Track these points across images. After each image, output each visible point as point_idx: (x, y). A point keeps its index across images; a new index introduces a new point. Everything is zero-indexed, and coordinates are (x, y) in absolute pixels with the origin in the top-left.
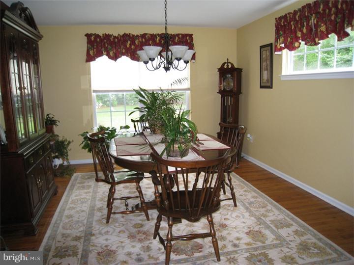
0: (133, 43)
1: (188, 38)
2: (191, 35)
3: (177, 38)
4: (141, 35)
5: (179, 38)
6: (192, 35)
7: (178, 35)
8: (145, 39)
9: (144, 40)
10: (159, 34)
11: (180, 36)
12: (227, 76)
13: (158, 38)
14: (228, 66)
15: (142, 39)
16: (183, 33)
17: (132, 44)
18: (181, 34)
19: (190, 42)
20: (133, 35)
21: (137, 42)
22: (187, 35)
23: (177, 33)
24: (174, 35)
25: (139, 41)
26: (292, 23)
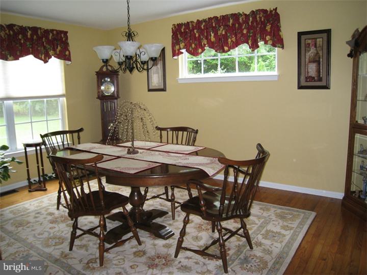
1: (62, 35)
3: (51, 34)
4: (6, 25)
5: (53, 34)
6: (67, 32)
7: (52, 31)
8: (13, 31)
9: (11, 32)
10: (29, 27)
11: (55, 32)
12: (106, 79)
13: (29, 33)
14: (107, 69)
15: (9, 31)
16: (58, 29)
18: (56, 30)
19: (65, 40)
21: (2, 34)
22: (61, 32)
23: (52, 29)
24: (47, 30)
25: (6, 33)
26: (195, 31)
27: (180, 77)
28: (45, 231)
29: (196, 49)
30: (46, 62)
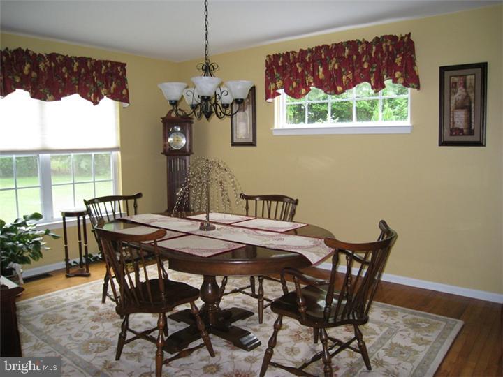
0: (35, 67)
1: (119, 69)
2: (123, 65)
3: (104, 67)
4: (47, 55)
5: (107, 67)
6: (125, 65)
7: (106, 62)
8: (55, 62)
9: (53, 64)
10: (76, 57)
11: (109, 64)
12: (175, 128)
13: (76, 65)
14: (177, 114)
15: (50, 63)
17: (34, 70)
18: (111, 62)
19: (122, 75)
20: (35, 54)
21: (41, 66)
22: (118, 64)
24: (99, 61)
25: (46, 66)
26: (297, 65)
27: (276, 127)
28: (84, 331)
29: (298, 89)
30: (96, 103)
